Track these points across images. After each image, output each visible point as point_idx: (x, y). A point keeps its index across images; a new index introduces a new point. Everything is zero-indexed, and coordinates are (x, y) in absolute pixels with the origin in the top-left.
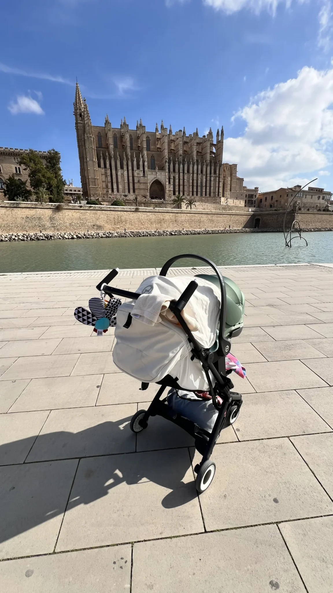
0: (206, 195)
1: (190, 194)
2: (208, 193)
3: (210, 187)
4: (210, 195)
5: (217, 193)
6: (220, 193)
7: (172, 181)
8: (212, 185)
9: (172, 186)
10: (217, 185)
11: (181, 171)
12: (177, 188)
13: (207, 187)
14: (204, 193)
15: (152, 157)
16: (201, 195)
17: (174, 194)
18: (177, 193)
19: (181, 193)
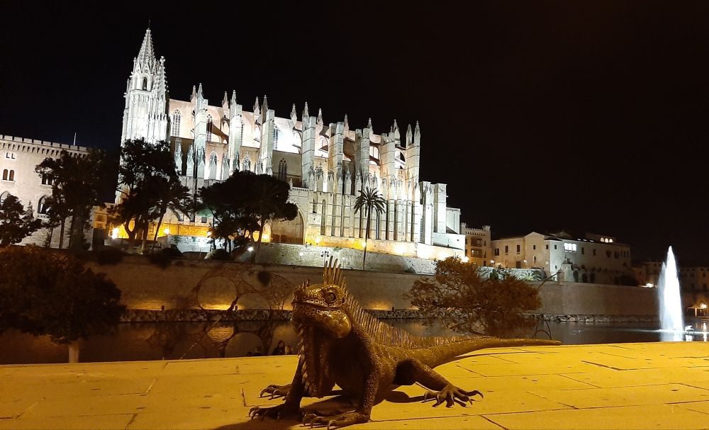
0: (387, 238)
1: (356, 234)
2: (391, 235)
3: (396, 222)
4: (395, 239)
5: (409, 235)
6: (415, 236)
7: (319, 208)
8: (399, 219)
9: (319, 218)
10: (410, 221)
12: (329, 222)
13: (390, 223)
14: (383, 234)
15: (281, 161)
16: (378, 238)
17: (323, 233)
18: (328, 232)
19: (337, 232)
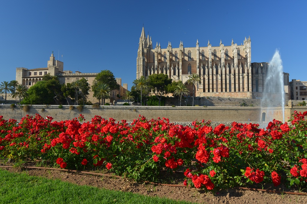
0: (235, 91)
2: (237, 89)
3: (239, 84)
4: (239, 91)
6: (250, 89)
7: (202, 81)
9: (202, 85)
10: (246, 82)
11: (210, 73)
15: (189, 65)
17: (204, 91)
18: (207, 91)
19: (211, 90)
